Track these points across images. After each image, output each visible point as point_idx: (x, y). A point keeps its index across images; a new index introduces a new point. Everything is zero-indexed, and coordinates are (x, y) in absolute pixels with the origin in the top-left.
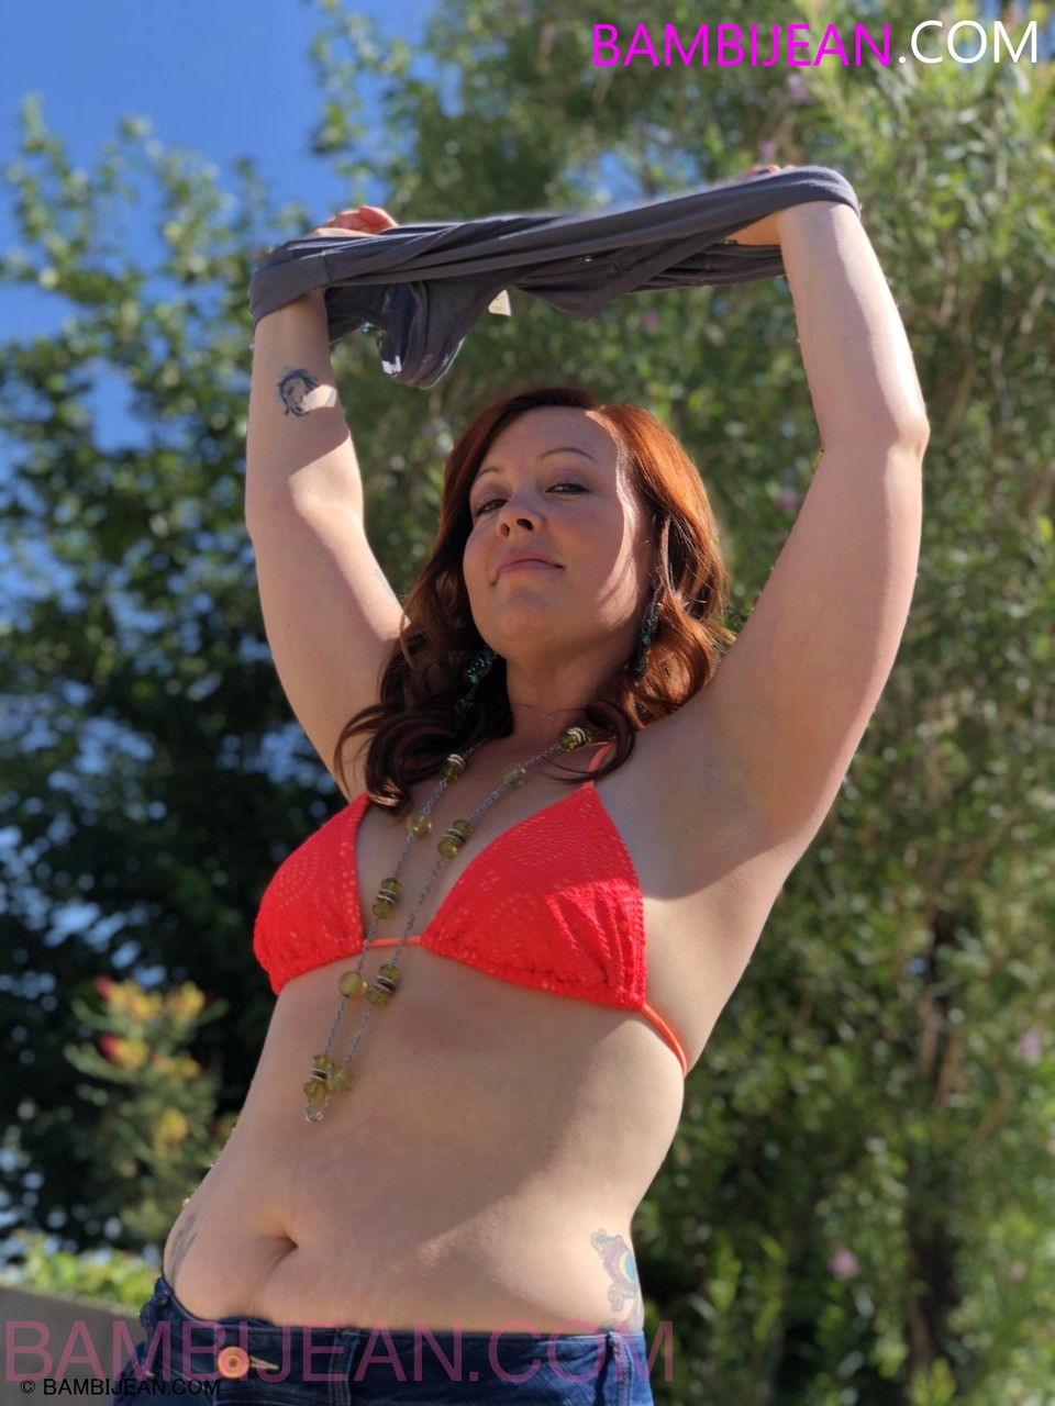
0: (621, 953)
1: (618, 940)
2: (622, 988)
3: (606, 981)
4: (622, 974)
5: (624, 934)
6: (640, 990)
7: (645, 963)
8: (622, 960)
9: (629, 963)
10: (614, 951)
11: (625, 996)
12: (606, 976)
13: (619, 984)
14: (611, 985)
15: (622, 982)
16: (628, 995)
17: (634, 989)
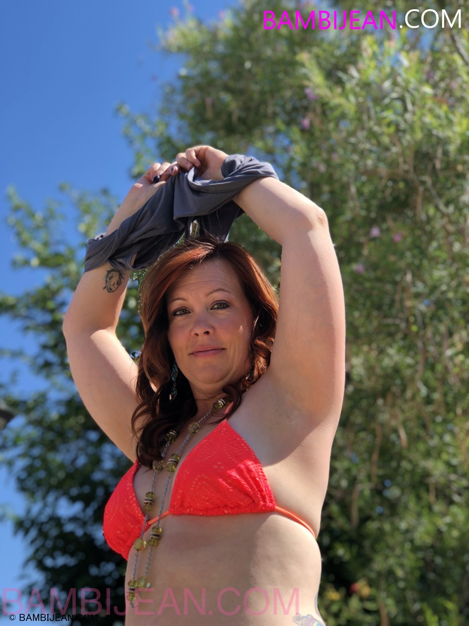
0: (255, 487)
1: (251, 482)
2: (262, 502)
3: (254, 502)
4: (259, 496)
5: (254, 479)
6: (271, 501)
7: (270, 489)
8: (257, 490)
9: (261, 491)
10: (251, 487)
11: (265, 506)
12: (252, 499)
13: (260, 501)
14: (256, 503)
15: (261, 499)
16: (265, 505)
17: (268, 502)
